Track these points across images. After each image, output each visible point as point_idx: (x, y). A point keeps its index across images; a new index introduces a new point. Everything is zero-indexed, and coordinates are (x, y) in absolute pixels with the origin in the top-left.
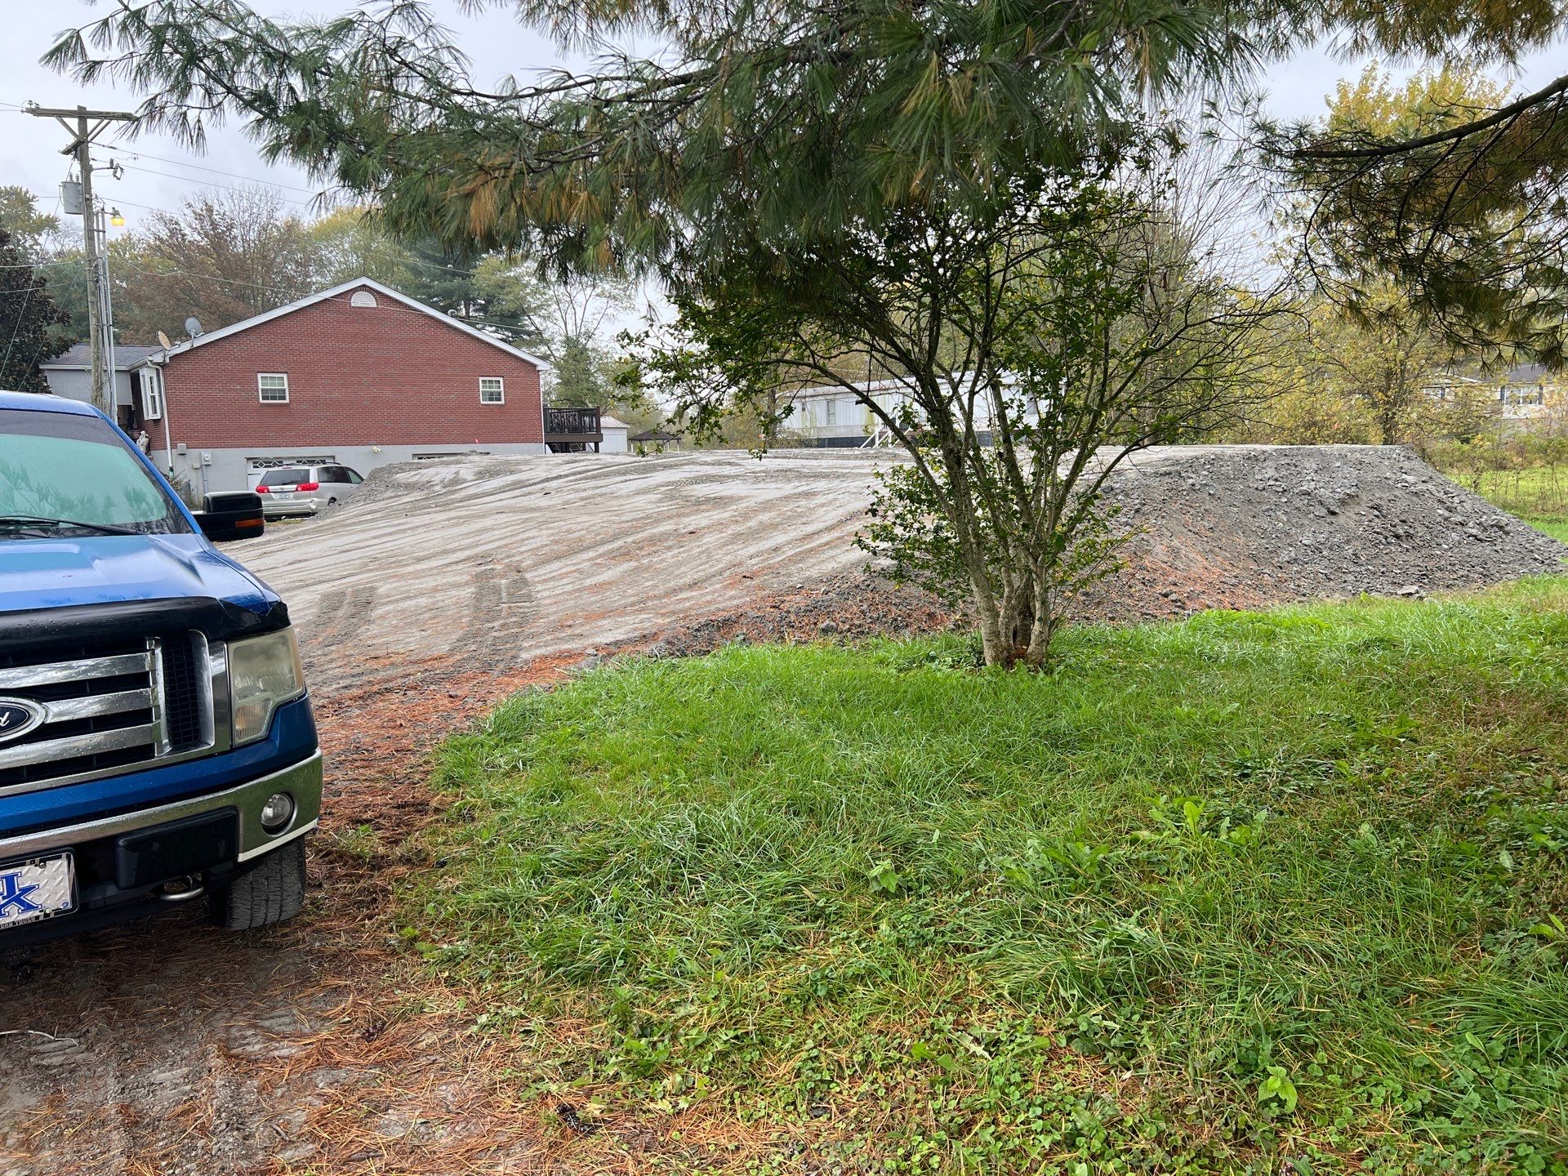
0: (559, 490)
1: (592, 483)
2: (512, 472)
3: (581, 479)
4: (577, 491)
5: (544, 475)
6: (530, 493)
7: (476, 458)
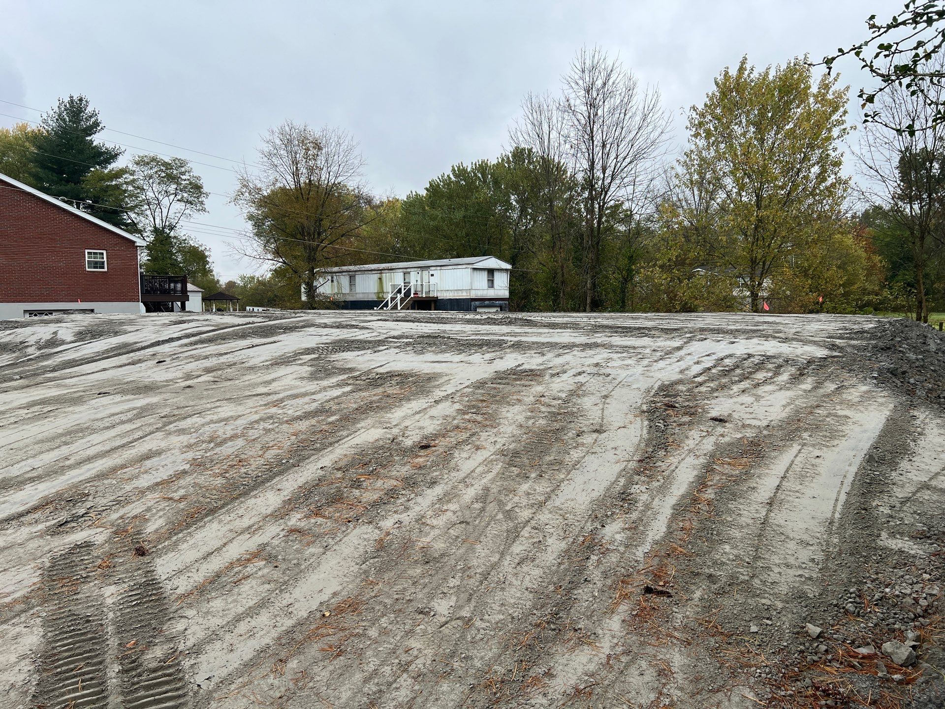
0: (174, 356)
1: (212, 349)
2: (116, 334)
3: (196, 343)
4: (198, 358)
5: (154, 338)
6: (140, 361)
7: (79, 317)
